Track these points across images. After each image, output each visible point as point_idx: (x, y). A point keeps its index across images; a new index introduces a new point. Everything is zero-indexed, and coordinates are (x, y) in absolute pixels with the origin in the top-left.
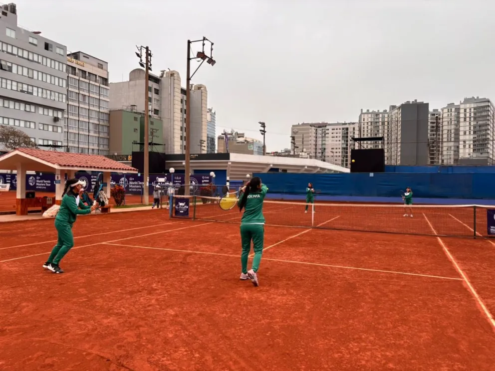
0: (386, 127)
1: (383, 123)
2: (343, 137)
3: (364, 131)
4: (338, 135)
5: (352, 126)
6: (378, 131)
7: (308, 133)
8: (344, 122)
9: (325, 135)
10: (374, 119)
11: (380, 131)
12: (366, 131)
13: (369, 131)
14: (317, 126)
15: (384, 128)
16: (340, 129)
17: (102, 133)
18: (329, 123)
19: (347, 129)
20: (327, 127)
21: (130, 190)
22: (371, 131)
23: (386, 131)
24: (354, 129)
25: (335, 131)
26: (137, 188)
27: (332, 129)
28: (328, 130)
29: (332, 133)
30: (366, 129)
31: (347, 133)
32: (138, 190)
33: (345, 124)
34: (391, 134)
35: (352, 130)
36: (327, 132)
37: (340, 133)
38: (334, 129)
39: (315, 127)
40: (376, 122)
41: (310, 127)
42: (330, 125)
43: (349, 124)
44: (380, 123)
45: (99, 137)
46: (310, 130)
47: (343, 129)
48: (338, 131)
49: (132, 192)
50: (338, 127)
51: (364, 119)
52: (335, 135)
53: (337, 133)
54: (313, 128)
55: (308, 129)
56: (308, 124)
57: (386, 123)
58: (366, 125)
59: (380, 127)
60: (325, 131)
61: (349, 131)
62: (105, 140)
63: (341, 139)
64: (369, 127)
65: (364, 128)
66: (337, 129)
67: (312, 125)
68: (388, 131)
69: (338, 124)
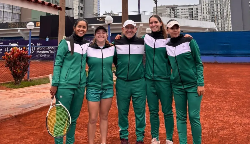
0: (219, 7)
1: (217, 5)
2: (189, 14)
3: (204, 10)
4: (186, 13)
5: (195, 7)
6: (214, 10)
7: (165, 12)
8: (189, 5)
9: (177, 13)
10: (210, 2)
11: (215, 10)
12: (205, 10)
13: (208, 10)
14: (171, 7)
15: (218, 8)
16: (187, 9)
17: (15, 10)
18: (178, 5)
19: (192, 9)
20: (178, 8)
21: (37, 56)
22: (209, 10)
23: (219, 10)
24: (197, 9)
25: (184, 10)
26: (44, 54)
27: (182, 10)
28: (179, 10)
29: (182, 12)
30: (205, 9)
31: (192, 12)
32: (46, 56)
33: (190, 6)
34: (223, 12)
35: (196, 10)
36: (178, 11)
37: (187, 12)
38: (183, 9)
39: (169, 8)
40: (212, 4)
41: (166, 8)
42: (179, 6)
43: (193, 5)
44: (215, 5)
45: (12, 13)
46: (166, 11)
47: (189, 9)
48: (186, 10)
49: (39, 58)
50: (186, 8)
51: (203, 2)
52: (184, 13)
53: (185, 12)
54: (168, 9)
55: (165, 9)
56: (165, 6)
57: (219, 5)
58: (205, 6)
59: (215, 7)
60: (177, 11)
61: (193, 10)
62: (18, 15)
63: (188, 16)
64: (207, 8)
65: (203, 8)
66: (185, 9)
67: (167, 7)
68: (221, 10)
69: (185, 6)
